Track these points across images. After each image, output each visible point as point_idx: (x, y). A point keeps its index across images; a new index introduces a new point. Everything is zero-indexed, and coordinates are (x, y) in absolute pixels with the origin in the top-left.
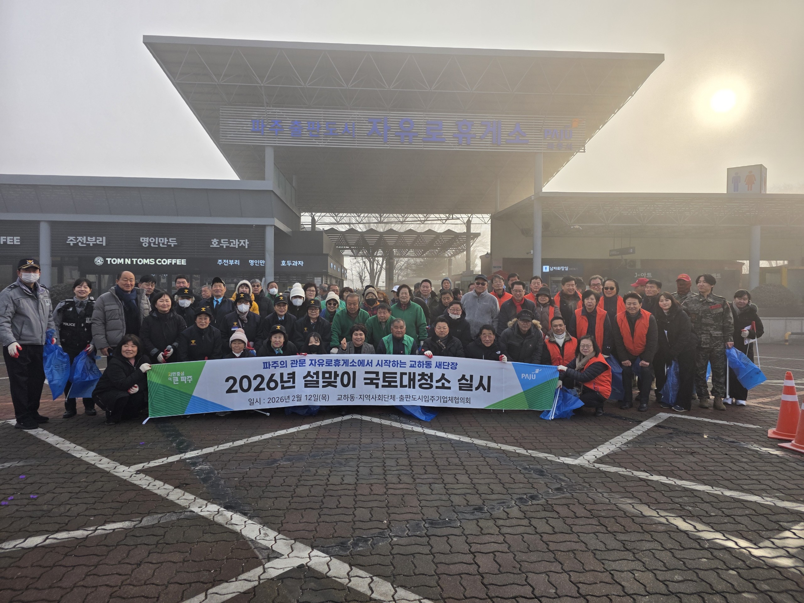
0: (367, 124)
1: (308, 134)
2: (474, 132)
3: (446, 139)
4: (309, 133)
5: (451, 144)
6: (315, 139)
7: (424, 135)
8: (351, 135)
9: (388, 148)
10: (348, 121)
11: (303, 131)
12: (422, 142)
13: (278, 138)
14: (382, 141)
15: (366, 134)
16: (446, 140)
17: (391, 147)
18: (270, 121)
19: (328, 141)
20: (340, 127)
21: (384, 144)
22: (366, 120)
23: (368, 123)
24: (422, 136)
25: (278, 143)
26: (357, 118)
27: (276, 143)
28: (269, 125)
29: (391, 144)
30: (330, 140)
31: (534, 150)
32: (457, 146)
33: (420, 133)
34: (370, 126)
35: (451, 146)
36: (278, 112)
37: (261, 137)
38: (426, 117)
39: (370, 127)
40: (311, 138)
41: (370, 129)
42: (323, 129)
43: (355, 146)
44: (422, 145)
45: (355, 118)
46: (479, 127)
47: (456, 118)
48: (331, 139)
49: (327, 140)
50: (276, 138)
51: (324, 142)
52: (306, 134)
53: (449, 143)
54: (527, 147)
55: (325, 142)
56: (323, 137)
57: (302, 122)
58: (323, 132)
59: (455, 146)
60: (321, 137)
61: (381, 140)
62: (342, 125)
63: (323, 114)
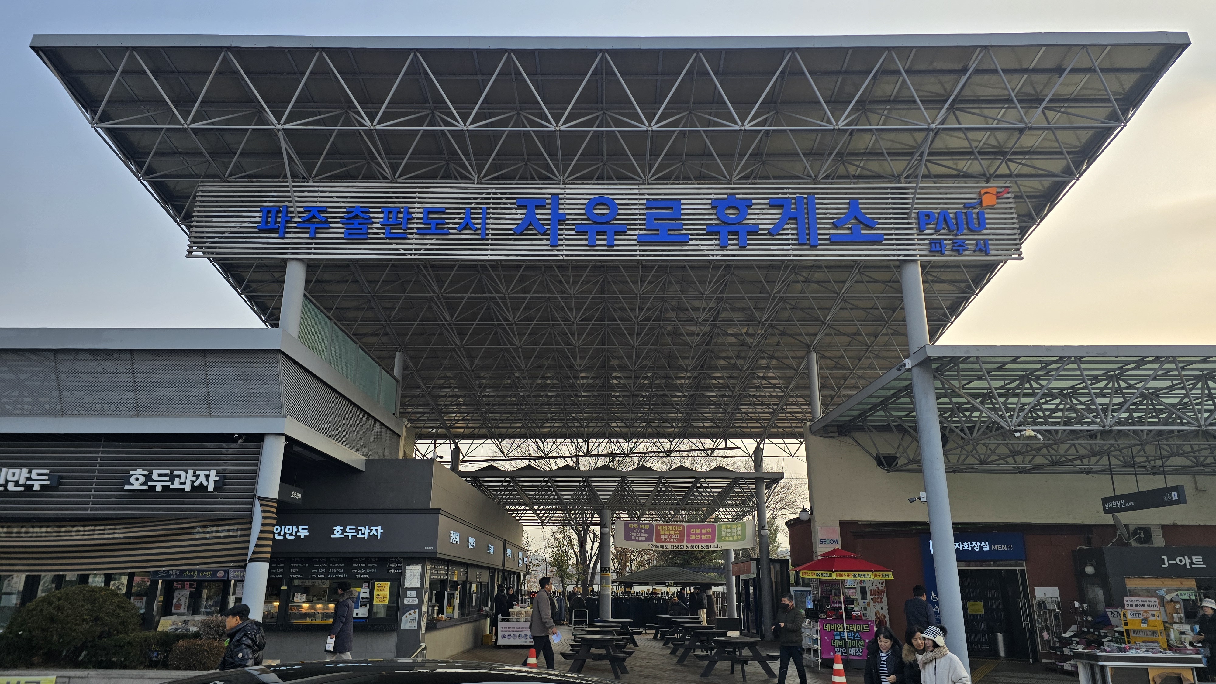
0: (514, 211)
1: (383, 233)
2: (754, 221)
3: (691, 237)
4: (384, 231)
5: (702, 248)
6: (397, 244)
7: (641, 230)
8: (478, 234)
9: (561, 258)
10: (472, 206)
11: (371, 228)
12: (636, 245)
13: (316, 243)
14: (546, 245)
15: (511, 232)
16: (692, 240)
17: (567, 255)
18: (302, 210)
19: (428, 247)
20: (455, 218)
21: (552, 250)
22: (511, 204)
23: (516, 209)
24: (637, 232)
25: (315, 254)
26: (494, 199)
27: (310, 254)
28: (299, 217)
29: (566, 250)
30: (432, 244)
31: (899, 255)
32: (717, 250)
33: (632, 227)
34: (521, 214)
35: (702, 250)
36: (322, 192)
37: (280, 241)
38: (643, 194)
39: (519, 216)
40: (388, 241)
41: (520, 222)
42: (417, 223)
43: (487, 255)
44: (636, 250)
45: (489, 199)
46: (765, 211)
47: (711, 194)
48: (434, 241)
49: (426, 244)
50: (311, 243)
51: (416, 249)
52: (377, 233)
53: (697, 245)
54: (880, 250)
55: (420, 249)
56: (416, 239)
57: (371, 210)
58: (417, 228)
59: (712, 250)
60: (412, 239)
61: (545, 242)
62: (460, 213)
63: (420, 193)
